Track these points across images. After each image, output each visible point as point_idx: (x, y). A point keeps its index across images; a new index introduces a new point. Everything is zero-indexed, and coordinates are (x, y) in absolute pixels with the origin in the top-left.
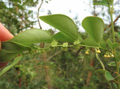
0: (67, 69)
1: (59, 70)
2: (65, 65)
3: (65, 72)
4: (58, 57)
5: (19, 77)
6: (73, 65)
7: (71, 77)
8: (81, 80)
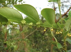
0: (38, 43)
1: (33, 44)
2: (37, 41)
3: (37, 45)
4: (32, 36)
5: (7, 49)
6: (42, 41)
7: (41, 48)
8: (47, 49)
